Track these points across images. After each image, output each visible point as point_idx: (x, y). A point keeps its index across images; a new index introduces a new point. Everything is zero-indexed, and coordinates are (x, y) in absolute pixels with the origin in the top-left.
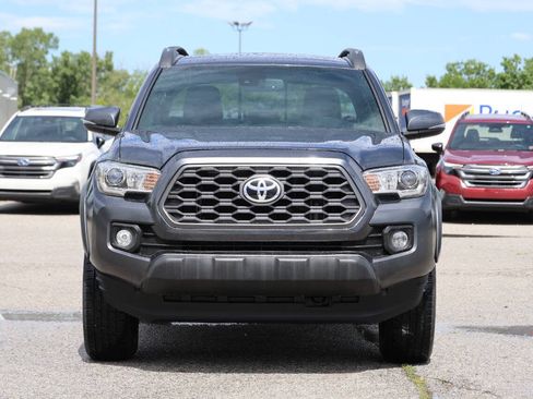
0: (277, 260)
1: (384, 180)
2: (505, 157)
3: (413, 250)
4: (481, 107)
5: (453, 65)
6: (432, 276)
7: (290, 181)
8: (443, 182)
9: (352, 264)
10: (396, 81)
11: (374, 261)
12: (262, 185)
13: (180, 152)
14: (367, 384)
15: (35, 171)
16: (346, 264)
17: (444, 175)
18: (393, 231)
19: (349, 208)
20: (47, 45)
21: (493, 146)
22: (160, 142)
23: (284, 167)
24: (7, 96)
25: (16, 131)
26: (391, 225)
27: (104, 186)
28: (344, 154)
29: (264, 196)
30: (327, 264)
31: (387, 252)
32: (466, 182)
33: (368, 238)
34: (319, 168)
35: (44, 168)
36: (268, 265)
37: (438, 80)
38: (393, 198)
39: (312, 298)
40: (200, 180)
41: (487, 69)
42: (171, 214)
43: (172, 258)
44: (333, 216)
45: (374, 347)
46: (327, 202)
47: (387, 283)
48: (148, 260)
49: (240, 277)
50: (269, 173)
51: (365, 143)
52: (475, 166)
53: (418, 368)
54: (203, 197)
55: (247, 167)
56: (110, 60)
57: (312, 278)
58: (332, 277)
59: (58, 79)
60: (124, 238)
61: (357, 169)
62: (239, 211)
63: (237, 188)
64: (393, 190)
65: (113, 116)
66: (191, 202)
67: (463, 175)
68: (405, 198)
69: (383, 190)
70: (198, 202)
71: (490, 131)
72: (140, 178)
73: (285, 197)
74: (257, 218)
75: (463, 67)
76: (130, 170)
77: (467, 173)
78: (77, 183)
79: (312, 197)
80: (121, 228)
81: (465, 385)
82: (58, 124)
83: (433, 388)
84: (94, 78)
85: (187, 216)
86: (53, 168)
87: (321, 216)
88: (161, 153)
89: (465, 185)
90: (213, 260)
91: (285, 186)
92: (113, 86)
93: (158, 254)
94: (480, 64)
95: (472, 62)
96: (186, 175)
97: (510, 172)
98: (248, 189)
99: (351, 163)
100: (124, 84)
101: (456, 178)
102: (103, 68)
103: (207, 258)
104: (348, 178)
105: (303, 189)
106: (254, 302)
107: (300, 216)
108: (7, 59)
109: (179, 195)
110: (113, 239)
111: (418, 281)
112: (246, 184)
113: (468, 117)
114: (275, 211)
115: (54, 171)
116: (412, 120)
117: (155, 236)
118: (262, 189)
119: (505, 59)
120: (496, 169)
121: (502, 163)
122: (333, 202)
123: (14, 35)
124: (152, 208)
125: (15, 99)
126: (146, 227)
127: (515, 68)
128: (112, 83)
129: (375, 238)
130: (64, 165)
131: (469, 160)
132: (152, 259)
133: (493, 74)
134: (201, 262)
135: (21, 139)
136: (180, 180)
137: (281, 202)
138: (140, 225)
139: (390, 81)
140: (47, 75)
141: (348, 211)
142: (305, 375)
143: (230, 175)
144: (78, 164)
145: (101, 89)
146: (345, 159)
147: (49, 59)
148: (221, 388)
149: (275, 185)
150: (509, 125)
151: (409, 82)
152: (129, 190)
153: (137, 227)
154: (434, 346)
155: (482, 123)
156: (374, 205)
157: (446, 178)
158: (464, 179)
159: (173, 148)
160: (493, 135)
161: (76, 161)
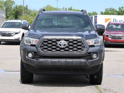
0: (66, 61)
1: (91, 42)
2: (119, 32)
3: (98, 58)
4: (114, 19)
5: (107, 9)
6: (102, 64)
7: (69, 42)
8: (105, 38)
9: (83, 62)
10: (94, 13)
11: (89, 61)
12: (62, 43)
13: (43, 35)
14: (87, 90)
15: (9, 35)
16: (82, 62)
17: (105, 36)
18: (93, 54)
19: (83, 49)
20: (12, 4)
21: (116, 30)
22: (39, 32)
23: (68, 39)
24: (3, 16)
25: (5, 25)
26: (92, 52)
27: (26, 43)
28: (82, 36)
29: (63, 45)
30: (77, 62)
31: (92, 59)
32: (110, 38)
33: (87, 55)
34: (76, 39)
35: (12, 34)
36: (64, 62)
37: (103, 12)
38: (93, 46)
39: (74, 69)
40: (48, 42)
41: (115, 10)
42: (41, 50)
43: (41, 60)
44: (79, 50)
45: (88, 80)
46: (78, 47)
47: (91, 66)
48: (36, 60)
49: (57, 64)
50: (64, 40)
51: (87, 33)
52: (112, 34)
53: (99, 86)
54: (49, 46)
55: (59, 39)
56: (27, 7)
57: (74, 65)
58: (79, 65)
59: (15, 11)
60: (30, 55)
61: (85, 39)
62: (57, 49)
63: (57, 44)
64: (93, 44)
65: (28, 26)
66: (46, 47)
67: (109, 36)
68: (96, 46)
69: (91, 44)
70: (47, 47)
71: (116, 26)
72: (34, 41)
73: (68, 46)
74: (61, 51)
75: (109, 9)
76: (31, 39)
77: (110, 36)
78: (19, 38)
79: (74, 46)
80: (30, 53)
81: (110, 90)
82: (15, 24)
83: (102, 91)
84: (23, 11)
85: (45, 50)
86: (14, 34)
87: (76, 50)
88: (39, 35)
89: (110, 39)
90: (51, 60)
91: (68, 43)
92: (28, 13)
93: (38, 59)
94: (114, 9)
95: (111, 8)
96: (44, 40)
97: (120, 36)
98: (59, 44)
99: (83, 38)
100: (30, 13)
101: (108, 37)
102: (25, 9)
103: (49, 60)
104: (83, 42)
105: (72, 44)
106: (60, 70)
107: (71, 50)
108: (3, 7)
109: (43, 45)
110: (27, 55)
111: (99, 65)
112: (59, 43)
113: (110, 23)
114: (66, 49)
115: (14, 35)
116: (98, 27)
117: (37, 55)
118: (62, 44)
119: (119, 7)
120: (117, 35)
121: (119, 34)
122: (79, 47)
123: (4, 1)
124: (37, 48)
125: (5, 16)
126: (35, 53)
127: (122, 10)
128: (28, 12)
129: (89, 56)
130: (16, 33)
131: (111, 33)
132: (37, 60)
133: (117, 11)
134: (48, 61)
135: (6, 27)
136: (43, 42)
137: (67, 47)
138: (34, 52)
139: (92, 13)
140: (12, 11)
141: (82, 49)
142: (72, 87)
143: (55, 41)
144: (20, 33)
145: (25, 14)
146: (82, 37)
147: (13, 7)
148: (53, 91)
149: (65, 43)
150: (120, 25)
151: (97, 13)
152: (31, 44)
153: (33, 53)
154: (103, 80)
155: (114, 24)
156: (89, 47)
157: (105, 37)
158: (109, 37)
159: (42, 34)
160: (116, 27)
161: (19, 33)
